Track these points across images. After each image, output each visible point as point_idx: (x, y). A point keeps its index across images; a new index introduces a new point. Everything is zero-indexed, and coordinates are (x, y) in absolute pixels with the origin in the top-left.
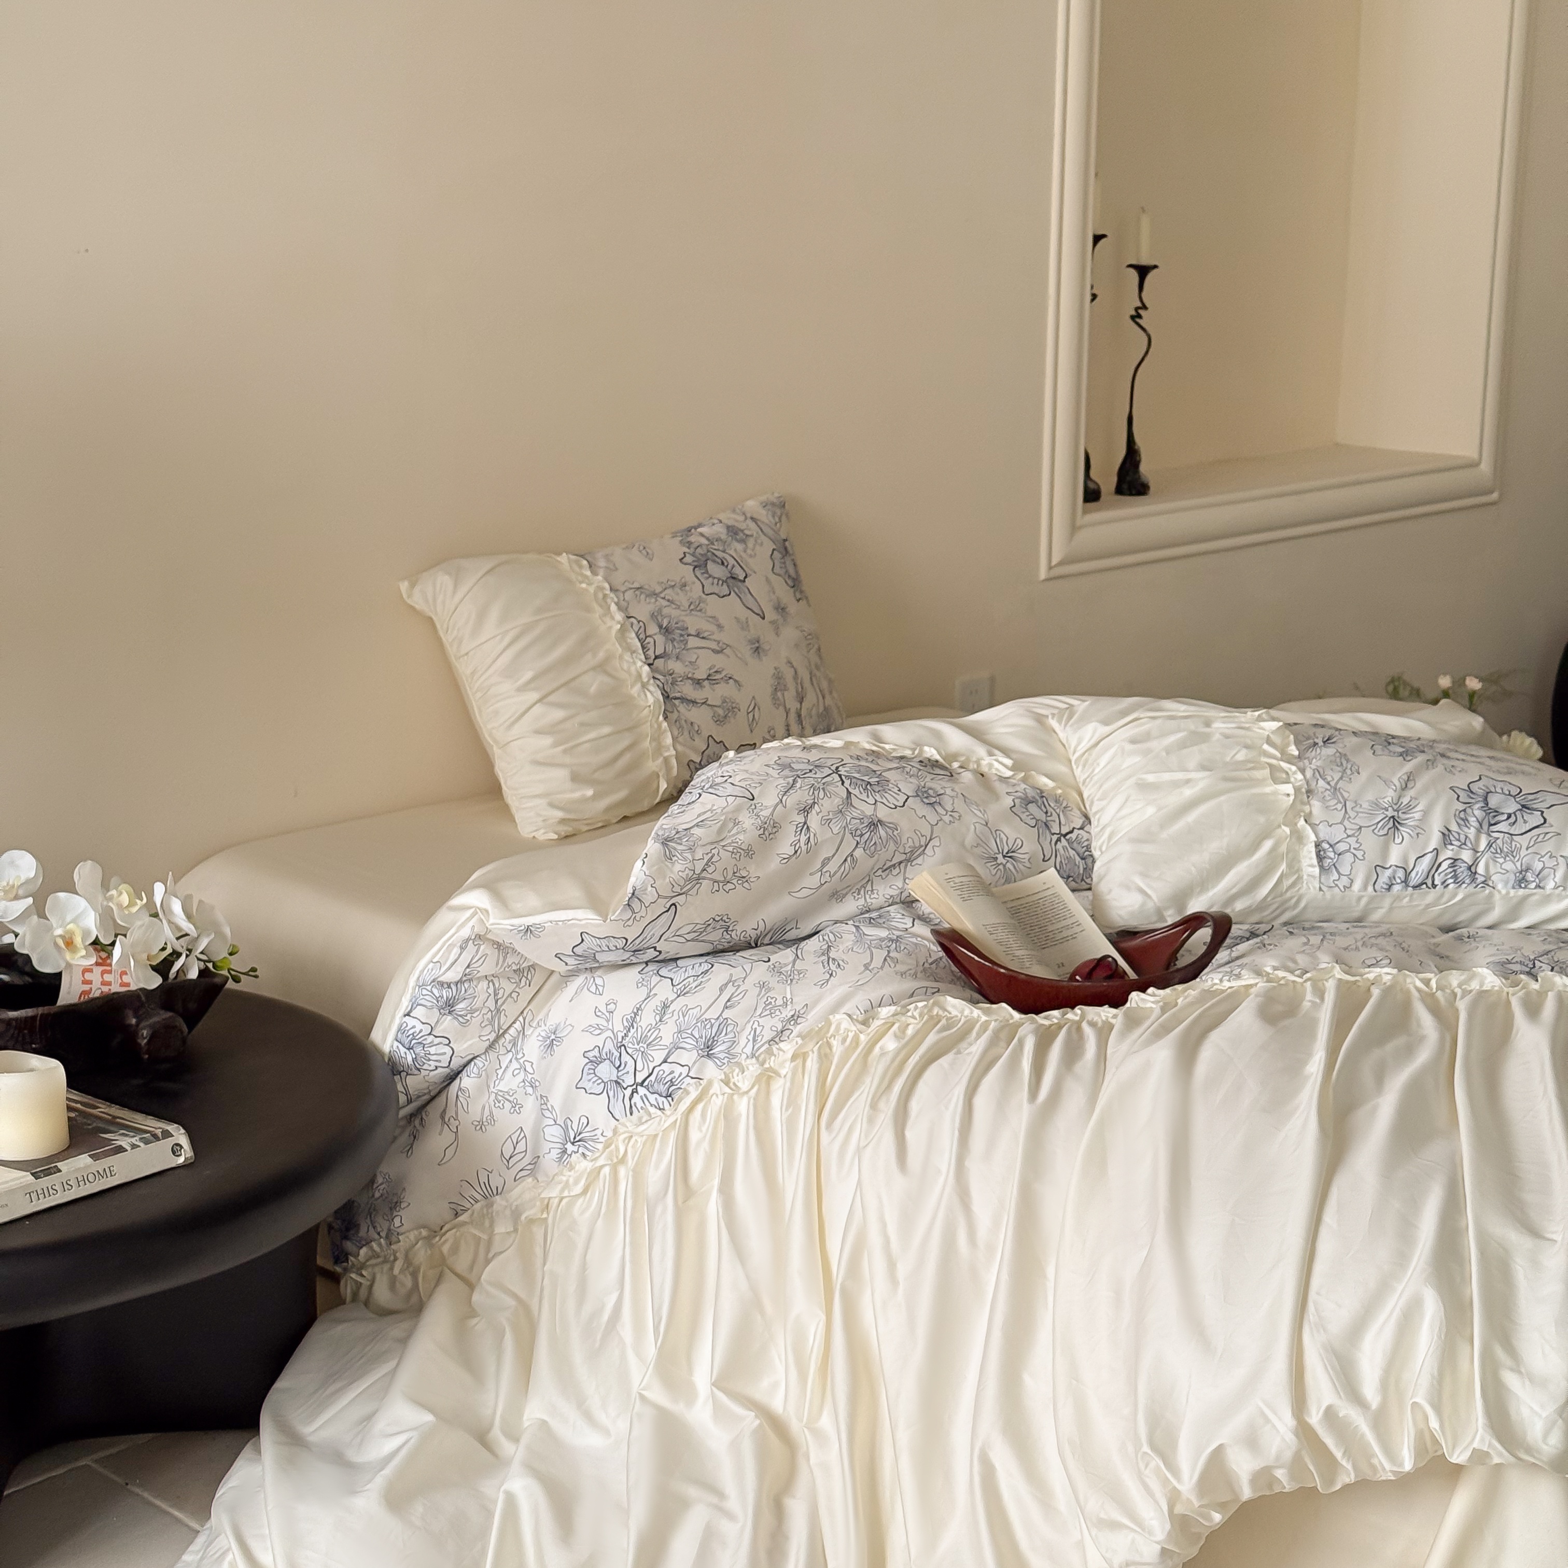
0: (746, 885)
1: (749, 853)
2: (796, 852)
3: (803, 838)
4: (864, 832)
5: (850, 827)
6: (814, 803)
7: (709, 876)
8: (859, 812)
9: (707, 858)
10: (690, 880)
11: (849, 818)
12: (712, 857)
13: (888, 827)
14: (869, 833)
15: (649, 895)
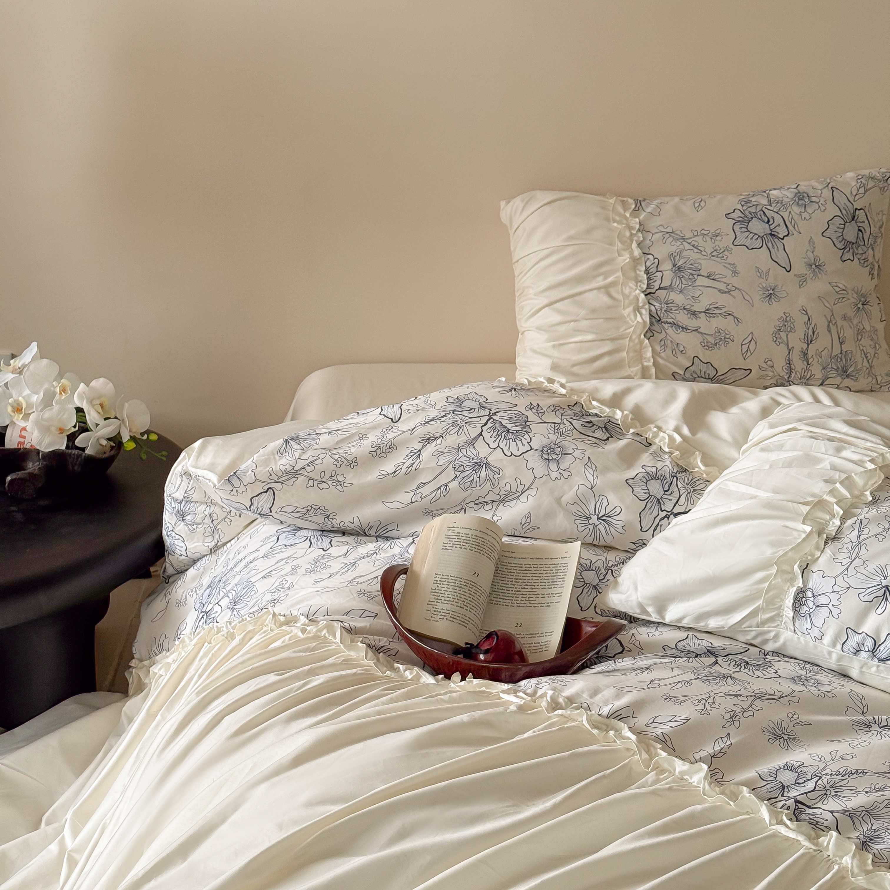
0: (339, 487)
1: (352, 463)
2: (395, 472)
3: (410, 462)
4: (466, 469)
5: (457, 462)
6: (441, 436)
7: (306, 474)
8: (474, 452)
9: (311, 459)
10: (287, 473)
11: (461, 455)
12: (316, 460)
13: (492, 471)
14: (471, 471)
15: (249, 477)
